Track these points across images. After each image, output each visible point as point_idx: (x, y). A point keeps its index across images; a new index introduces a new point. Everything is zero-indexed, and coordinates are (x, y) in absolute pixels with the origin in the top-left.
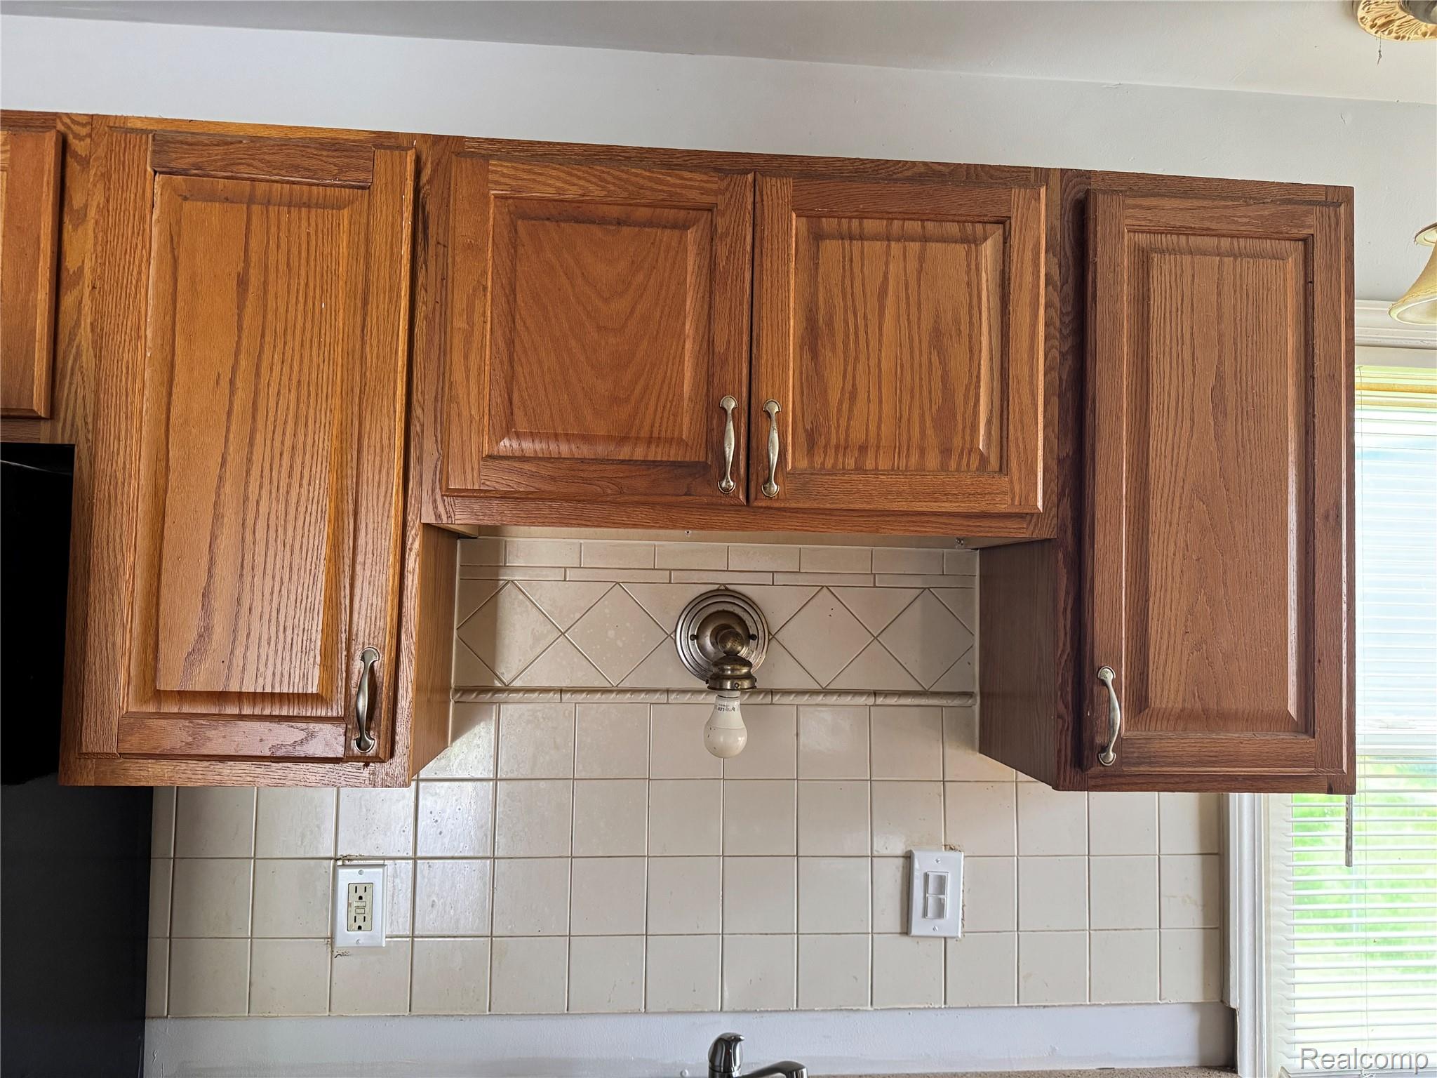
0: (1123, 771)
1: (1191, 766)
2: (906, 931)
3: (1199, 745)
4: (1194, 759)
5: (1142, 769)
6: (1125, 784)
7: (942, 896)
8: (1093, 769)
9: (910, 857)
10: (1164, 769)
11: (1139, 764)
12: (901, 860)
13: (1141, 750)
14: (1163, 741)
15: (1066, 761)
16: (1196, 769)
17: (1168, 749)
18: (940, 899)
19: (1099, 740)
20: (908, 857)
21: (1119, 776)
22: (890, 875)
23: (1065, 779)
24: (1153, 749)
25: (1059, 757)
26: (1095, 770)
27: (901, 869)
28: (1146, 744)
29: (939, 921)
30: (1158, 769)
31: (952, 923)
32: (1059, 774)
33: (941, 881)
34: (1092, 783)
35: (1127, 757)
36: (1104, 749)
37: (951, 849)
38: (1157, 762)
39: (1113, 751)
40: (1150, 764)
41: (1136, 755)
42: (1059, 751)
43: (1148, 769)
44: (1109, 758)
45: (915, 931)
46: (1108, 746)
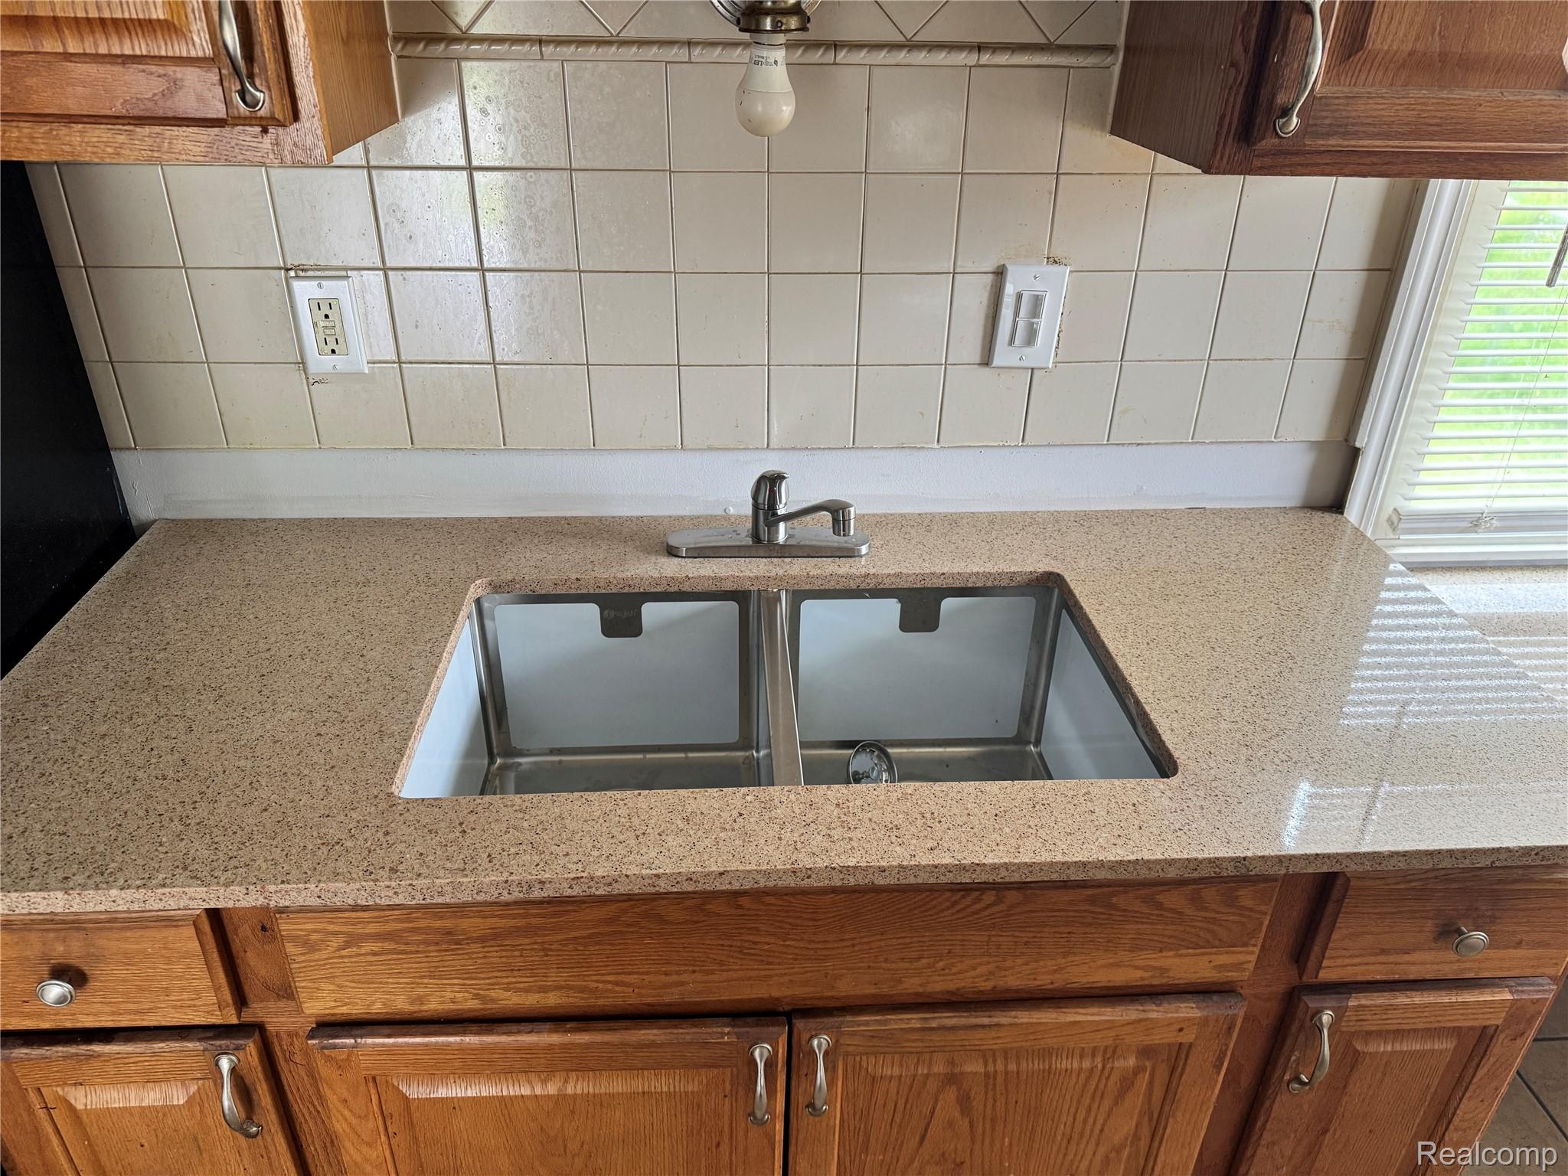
0: (1305, 145)
1: (1399, 139)
2: (986, 361)
3: (1419, 107)
4: (1407, 129)
5: (1330, 142)
6: (1302, 165)
7: (1034, 320)
8: (1264, 142)
9: (1002, 273)
10: (1361, 143)
11: (1328, 135)
12: (990, 277)
13: (1337, 115)
14: (1371, 101)
15: (1229, 132)
16: (1407, 143)
17: (1376, 113)
18: (1033, 323)
19: (1281, 99)
20: (1000, 273)
21: (1297, 153)
22: (974, 296)
23: (1222, 158)
24: (1354, 114)
25: (1220, 125)
26: (1268, 143)
27: (989, 287)
28: (1347, 105)
29: (1028, 350)
30: (1353, 143)
31: (1043, 352)
32: (1215, 150)
33: (1037, 302)
34: (1257, 163)
35: (1315, 125)
36: (1286, 112)
37: (1055, 262)
38: (1355, 133)
39: (1297, 116)
40: (1345, 135)
41: (1327, 121)
42: (1223, 117)
43: (1341, 142)
44: (1290, 125)
45: (997, 361)
46: (1293, 106)
